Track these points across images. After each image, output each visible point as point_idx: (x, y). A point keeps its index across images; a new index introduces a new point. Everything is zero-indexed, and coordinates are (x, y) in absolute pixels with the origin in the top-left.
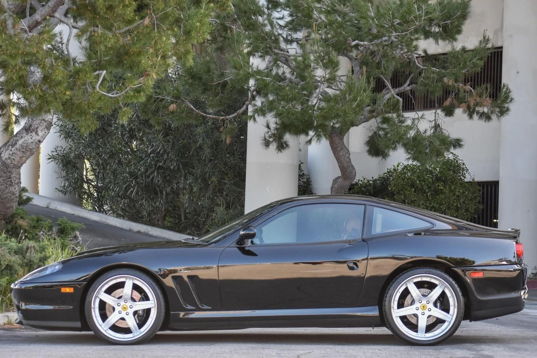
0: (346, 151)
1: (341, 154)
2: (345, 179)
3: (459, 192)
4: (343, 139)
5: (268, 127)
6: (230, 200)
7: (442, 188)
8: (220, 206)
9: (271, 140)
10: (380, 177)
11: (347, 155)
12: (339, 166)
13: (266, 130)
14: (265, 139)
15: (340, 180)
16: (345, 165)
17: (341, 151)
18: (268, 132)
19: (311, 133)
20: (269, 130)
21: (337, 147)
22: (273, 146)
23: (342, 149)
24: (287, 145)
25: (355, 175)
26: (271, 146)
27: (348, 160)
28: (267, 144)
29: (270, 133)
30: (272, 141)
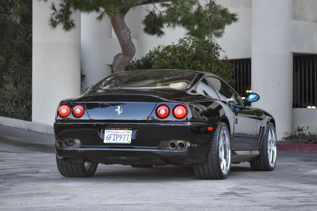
0: (127, 29)
1: (122, 32)
2: (126, 55)
3: (215, 68)
4: (123, 19)
5: (54, 8)
6: (18, 78)
7: (200, 65)
8: (9, 83)
9: (58, 20)
10: (143, 58)
11: (128, 33)
12: (121, 44)
13: (52, 11)
14: (52, 20)
15: (121, 57)
16: (126, 42)
17: (122, 30)
18: (54, 14)
19: (102, 9)
20: (55, 12)
21: (119, 26)
22: (60, 27)
23: (123, 28)
24: (73, 25)
25: (135, 52)
26: (58, 26)
27: (128, 38)
28: (54, 24)
29: (56, 14)
30: (59, 22)
